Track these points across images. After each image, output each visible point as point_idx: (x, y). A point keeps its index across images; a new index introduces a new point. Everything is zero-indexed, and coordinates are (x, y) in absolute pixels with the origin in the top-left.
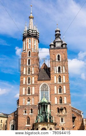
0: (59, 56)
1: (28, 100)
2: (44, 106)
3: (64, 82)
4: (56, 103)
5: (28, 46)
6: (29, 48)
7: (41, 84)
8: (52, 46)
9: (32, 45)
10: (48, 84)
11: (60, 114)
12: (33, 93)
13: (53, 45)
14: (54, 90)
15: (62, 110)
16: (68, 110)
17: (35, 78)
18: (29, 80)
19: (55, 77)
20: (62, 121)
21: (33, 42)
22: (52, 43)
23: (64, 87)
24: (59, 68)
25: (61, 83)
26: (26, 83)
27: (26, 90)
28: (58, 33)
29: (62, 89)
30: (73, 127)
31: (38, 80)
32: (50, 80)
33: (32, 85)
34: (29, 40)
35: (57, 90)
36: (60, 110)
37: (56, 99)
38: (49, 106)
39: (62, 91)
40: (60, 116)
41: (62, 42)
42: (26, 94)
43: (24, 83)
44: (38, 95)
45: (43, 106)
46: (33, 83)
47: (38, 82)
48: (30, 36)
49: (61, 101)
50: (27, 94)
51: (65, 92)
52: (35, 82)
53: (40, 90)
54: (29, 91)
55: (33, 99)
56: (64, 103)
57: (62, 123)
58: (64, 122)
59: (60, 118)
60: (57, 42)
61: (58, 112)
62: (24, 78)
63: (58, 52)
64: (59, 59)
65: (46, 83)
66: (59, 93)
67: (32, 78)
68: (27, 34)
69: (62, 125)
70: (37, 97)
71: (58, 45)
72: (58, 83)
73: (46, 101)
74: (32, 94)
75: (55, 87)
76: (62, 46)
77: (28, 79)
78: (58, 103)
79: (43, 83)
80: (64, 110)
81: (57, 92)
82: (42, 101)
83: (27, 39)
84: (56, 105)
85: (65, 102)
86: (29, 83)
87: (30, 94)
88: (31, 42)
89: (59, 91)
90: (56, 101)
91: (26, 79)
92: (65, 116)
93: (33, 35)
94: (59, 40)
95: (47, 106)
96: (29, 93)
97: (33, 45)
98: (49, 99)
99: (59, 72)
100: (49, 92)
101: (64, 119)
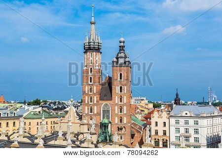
0: (121, 74)
1: (90, 119)
3: (125, 102)
4: (116, 122)
5: (89, 61)
6: (90, 64)
7: (102, 104)
9: (93, 61)
10: (110, 104)
11: (120, 132)
12: (95, 113)
14: (115, 110)
16: (127, 130)
17: (97, 98)
18: (91, 99)
19: (117, 97)
20: (121, 138)
21: (94, 57)
22: (115, 60)
23: (125, 107)
24: (121, 88)
25: (122, 103)
26: (88, 102)
27: (88, 109)
28: (122, 44)
29: (123, 109)
30: (132, 143)
31: (100, 100)
33: (94, 105)
34: (90, 54)
35: (118, 110)
36: (120, 129)
37: (116, 118)
38: (110, 124)
39: (123, 111)
40: (119, 134)
41: (125, 57)
42: (88, 113)
43: (86, 102)
44: (100, 115)
45: (104, 126)
46: (95, 102)
47: (100, 102)
48: (91, 49)
49: (121, 121)
51: (125, 112)
52: (97, 101)
53: (102, 109)
54: (91, 109)
55: (95, 118)
56: (124, 123)
57: (121, 140)
58: (123, 140)
59: (120, 136)
60: (120, 57)
61: (118, 130)
62: (87, 97)
64: (121, 78)
65: (108, 102)
66: (119, 113)
67: (94, 97)
68: (87, 47)
69: (121, 142)
70: (99, 117)
71: (121, 61)
72: (120, 103)
73: (106, 121)
75: (116, 107)
76: (125, 63)
78: (118, 122)
79: (104, 103)
80: (124, 129)
81: (118, 112)
82: (104, 122)
83: (88, 53)
84: (117, 124)
86: (91, 101)
87: (92, 114)
90: (117, 120)
91: (88, 98)
92: (124, 134)
93: (94, 47)
94: (122, 55)
95: (107, 126)
96: (91, 112)
97: (95, 61)
98: (110, 118)
99: (121, 91)
100: (110, 112)
101: (123, 136)
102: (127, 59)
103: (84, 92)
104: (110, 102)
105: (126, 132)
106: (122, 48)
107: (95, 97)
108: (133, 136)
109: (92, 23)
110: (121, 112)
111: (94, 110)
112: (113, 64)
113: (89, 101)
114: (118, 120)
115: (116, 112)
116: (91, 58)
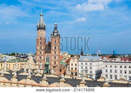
0: (55, 41)
2: (47, 66)
3: (57, 54)
6: (40, 36)
11: (54, 69)
12: (43, 59)
15: (55, 67)
16: (58, 67)
19: (53, 52)
20: (55, 72)
21: (42, 32)
22: (52, 34)
23: (57, 57)
24: (55, 47)
27: (39, 57)
28: (56, 26)
30: (60, 74)
33: (42, 55)
36: (54, 67)
37: (53, 62)
38: (50, 65)
41: (57, 32)
42: (39, 59)
43: (38, 54)
44: (45, 60)
46: (42, 54)
47: (45, 54)
49: (55, 63)
51: (57, 59)
52: (43, 54)
53: (46, 58)
54: (41, 58)
55: (42, 62)
62: (38, 52)
65: (49, 54)
66: (54, 60)
67: (42, 52)
71: (55, 34)
72: (54, 55)
73: (48, 63)
75: (53, 57)
76: (57, 35)
77: (40, 52)
79: (47, 54)
80: (56, 67)
83: (39, 30)
84: (53, 65)
85: (57, 64)
87: (41, 60)
90: (53, 63)
93: (42, 27)
94: (56, 31)
95: (48, 66)
98: (50, 62)
99: (55, 49)
100: (50, 59)
101: (56, 71)
102: (58, 34)
103: (37, 49)
104: (50, 54)
105: (58, 69)
106: (56, 28)
108: (61, 71)
109: (41, 16)
110: (55, 59)
112: (51, 36)
113: (40, 54)
115: (53, 59)
116: (40, 33)
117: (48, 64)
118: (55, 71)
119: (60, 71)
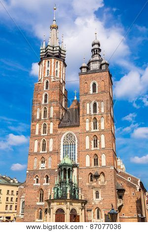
0: (94, 85)
1: (42, 162)
2: (65, 169)
3: (103, 127)
4: (88, 164)
5: (44, 72)
6: (46, 76)
7: (63, 134)
8: (83, 69)
9: (51, 71)
10: (76, 133)
11: (94, 184)
12: (51, 150)
13: (84, 67)
14: (85, 143)
15: (97, 176)
16: (108, 178)
17: (54, 125)
19: (87, 121)
20: (97, 197)
21: (53, 65)
22: (84, 65)
23: (103, 137)
24: (95, 105)
25: (98, 130)
26: (39, 132)
27: (39, 144)
28: (96, 46)
29: (98, 141)
31: (59, 127)
32: (78, 126)
33: (50, 136)
34: (47, 62)
35: (90, 142)
36: (94, 177)
37: (88, 157)
38: (75, 169)
39: (98, 144)
40: (94, 187)
41: (101, 60)
42: (38, 151)
43: (37, 133)
44: (58, 153)
46: (51, 132)
47: (60, 131)
48: (48, 56)
49: (96, 162)
50: (41, 152)
51: (103, 146)
52: (54, 130)
53: (62, 143)
54: (44, 145)
55: (50, 159)
56: (101, 164)
57: (97, 199)
58: (100, 198)
59: (94, 192)
60: (93, 61)
61: (91, 180)
62: (38, 125)
63: (93, 79)
64: (94, 90)
65: (72, 131)
66: (93, 148)
67: (49, 124)
68: (45, 54)
69: (97, 203)
70: (56, 156)
71: (95, 66)
72: (93, 130)
74: (48, 150)
75: (87, 138)
76: (101, 67)
77: (42, 126)
78: (91, 165)
79: (66, 132)
80: (102, 177)
81: (90, 146)
82: (63, 162)
83: (44, 61)
84: (88, 168)
85: (104, 164)
86: (44, 132)
87: (46, 152)
88: (50, 65)
89: (93, 144)
90: (88, 161)
91: (40, 125)
92: (103, 187)
93: (54, 54)
94: (97, 58)
97: (53, 71)
98: (76, 158)
99: (95, 111)
100: (76, 147)
101: (100, 192)
103: (34, 118)
104: (78, 130)
106: (96, 52)
107: (52, 124)
110: (96, 146)
111: (48, 145)
112: (82, 71)
113: (42, 131)
114: (91, 161)
115: (87, 147)
117: (67, 165)
118: (97, 193)
119: (121, 197)
